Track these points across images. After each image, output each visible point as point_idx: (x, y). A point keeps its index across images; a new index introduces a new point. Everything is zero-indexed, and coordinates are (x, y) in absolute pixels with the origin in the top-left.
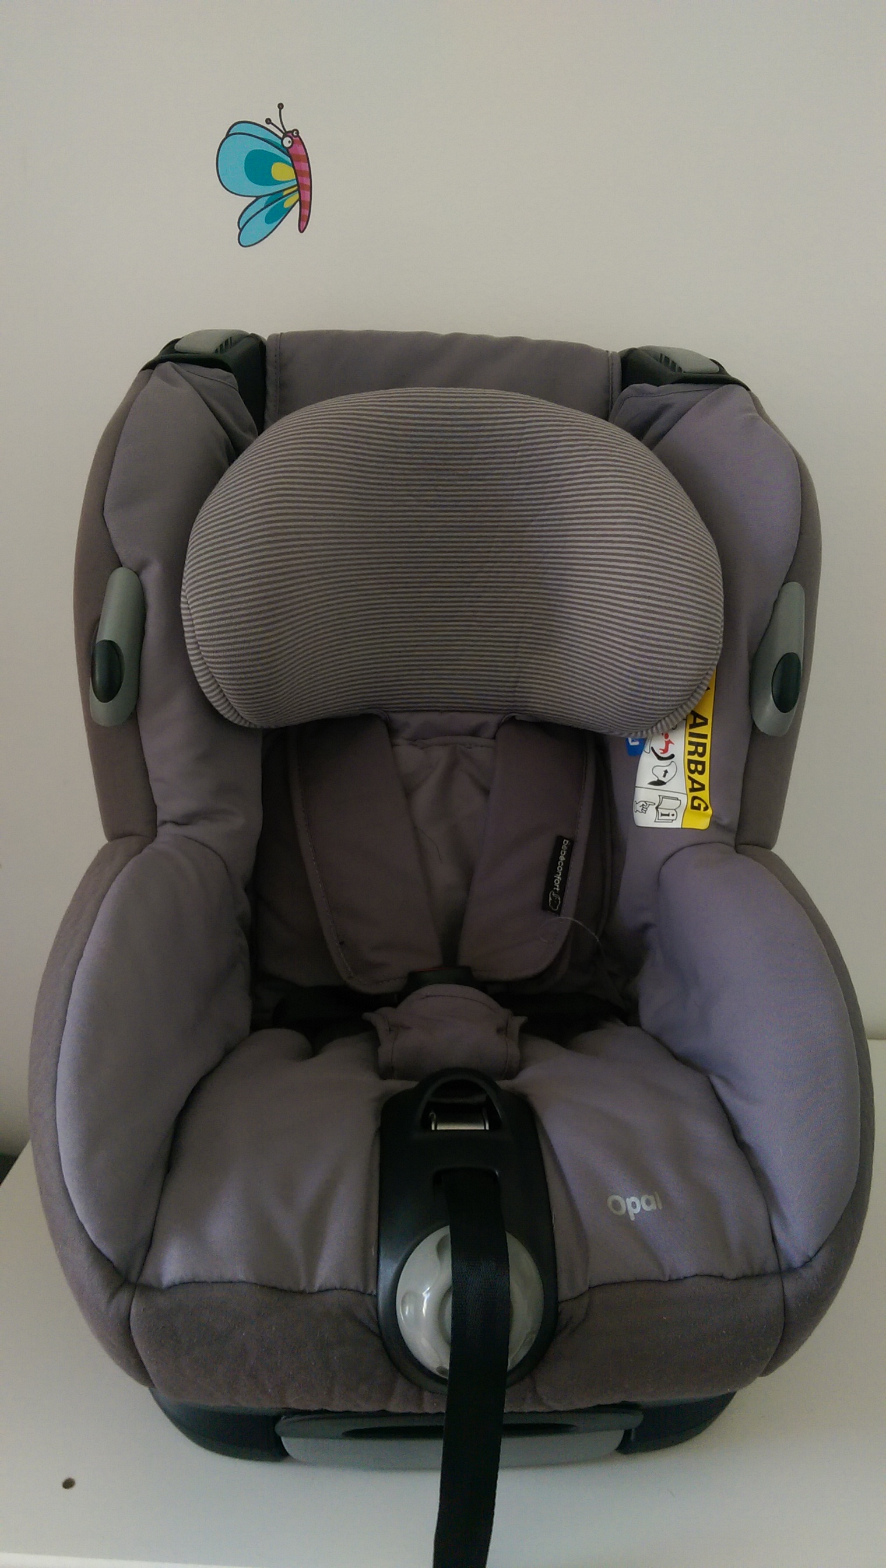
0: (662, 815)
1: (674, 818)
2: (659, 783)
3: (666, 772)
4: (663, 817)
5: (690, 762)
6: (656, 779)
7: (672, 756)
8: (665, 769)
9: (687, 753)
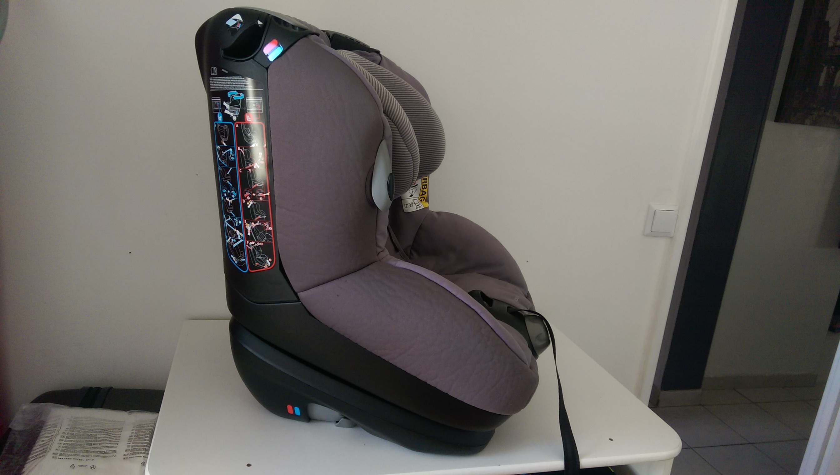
0: (418, 206)
1: (421, 205)
2: (412, 195)
3: (413, 191)
4: (419, 206)
5: (423, 185)
6: (411, 195)
7: (417, 185)
8: (412, 190)
9: (422, 183)
